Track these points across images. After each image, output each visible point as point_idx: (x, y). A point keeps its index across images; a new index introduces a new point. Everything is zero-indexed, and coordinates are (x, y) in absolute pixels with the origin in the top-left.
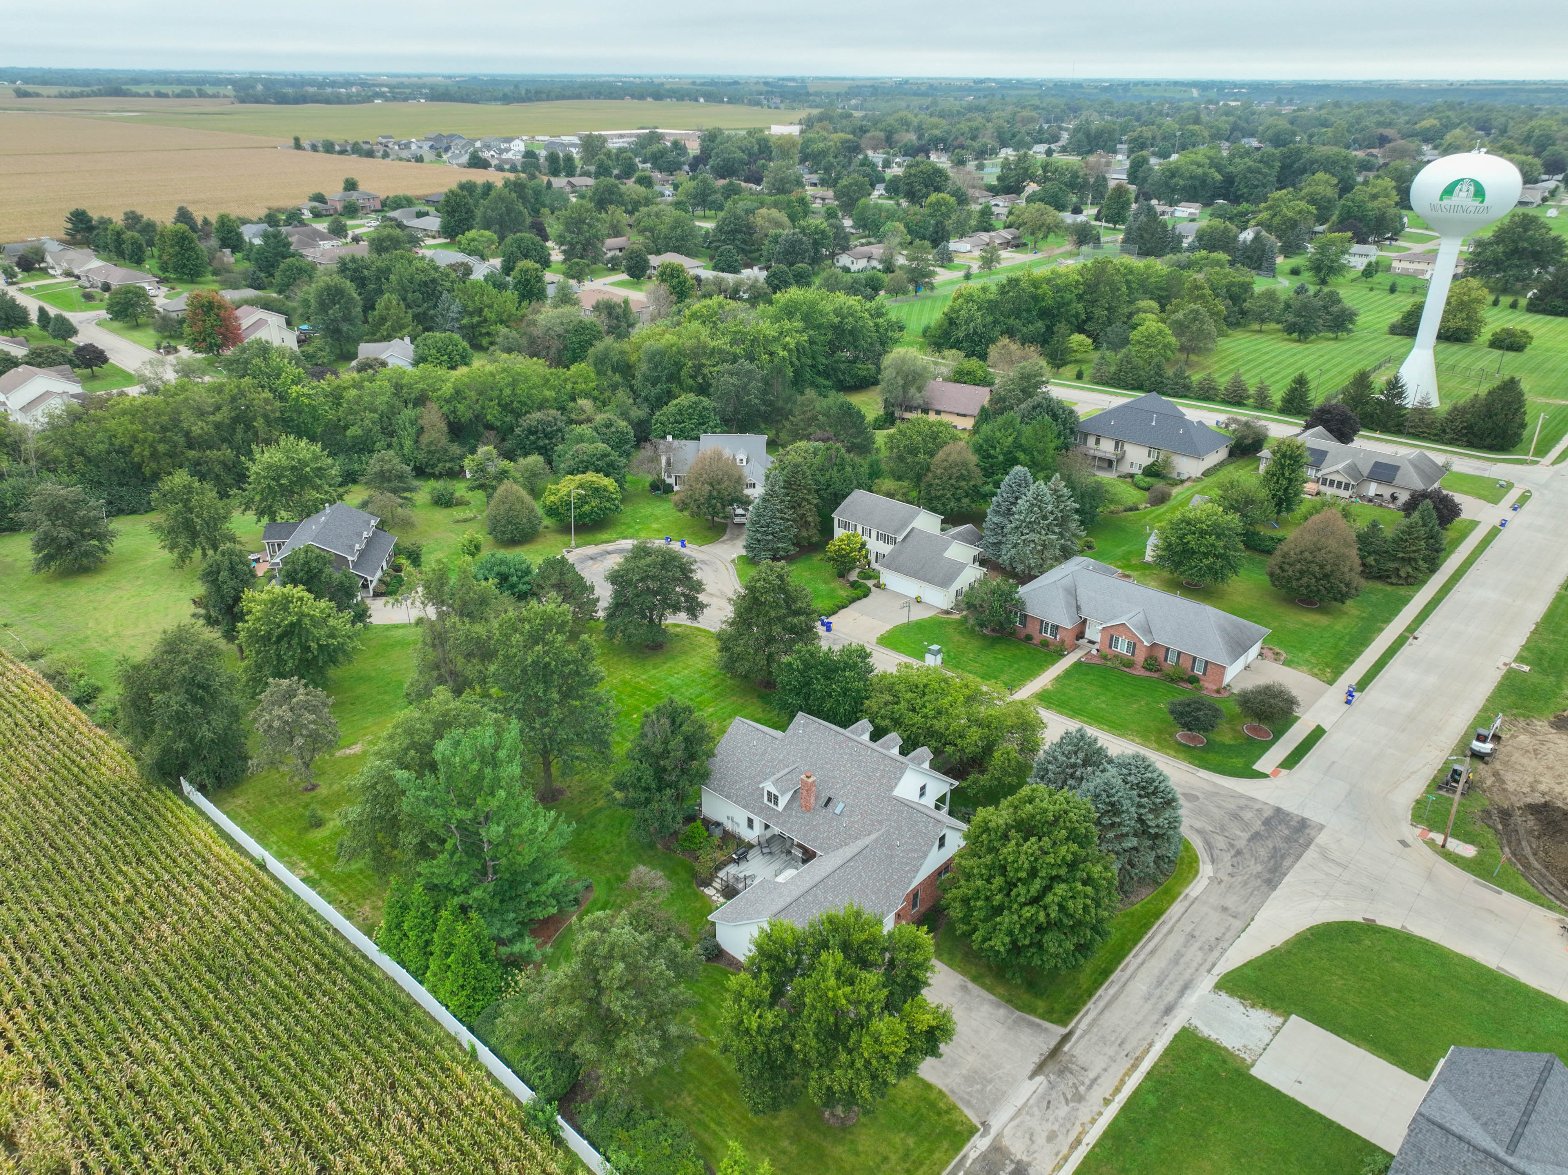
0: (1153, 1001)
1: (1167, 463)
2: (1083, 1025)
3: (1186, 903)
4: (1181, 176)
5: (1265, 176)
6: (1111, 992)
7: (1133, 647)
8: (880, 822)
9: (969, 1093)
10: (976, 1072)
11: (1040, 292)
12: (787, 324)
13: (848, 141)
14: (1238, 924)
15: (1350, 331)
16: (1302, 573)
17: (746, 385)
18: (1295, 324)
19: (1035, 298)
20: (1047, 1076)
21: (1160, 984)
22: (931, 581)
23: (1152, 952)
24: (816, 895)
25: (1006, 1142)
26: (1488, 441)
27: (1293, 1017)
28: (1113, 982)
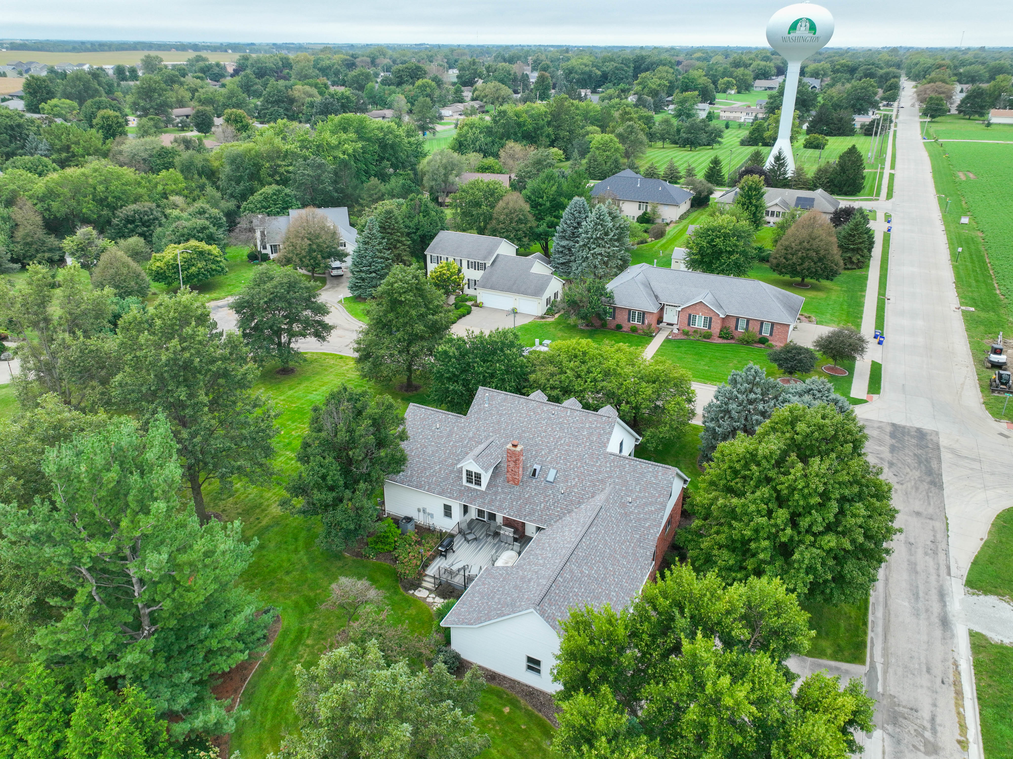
0: (923, 616)
1: (654, 212)
2: (879, 659)
4: (576, 72)
5: (626, 72)
6: (880, 613)
7: (709, 322)
8: (603, 481)
11: (521, 119)
12: (344, 136)
13: (346, 60)
14: (939, 525)
15: (720, 143)
16: (803, 259)
17: (319, 176)
18: (688, 139)
19: (519, 125)
20: (883, 728)
21: (917, 596)
22: (525, 293)
24: (571, 571)
26: (845, 189)
28: (873, 604)
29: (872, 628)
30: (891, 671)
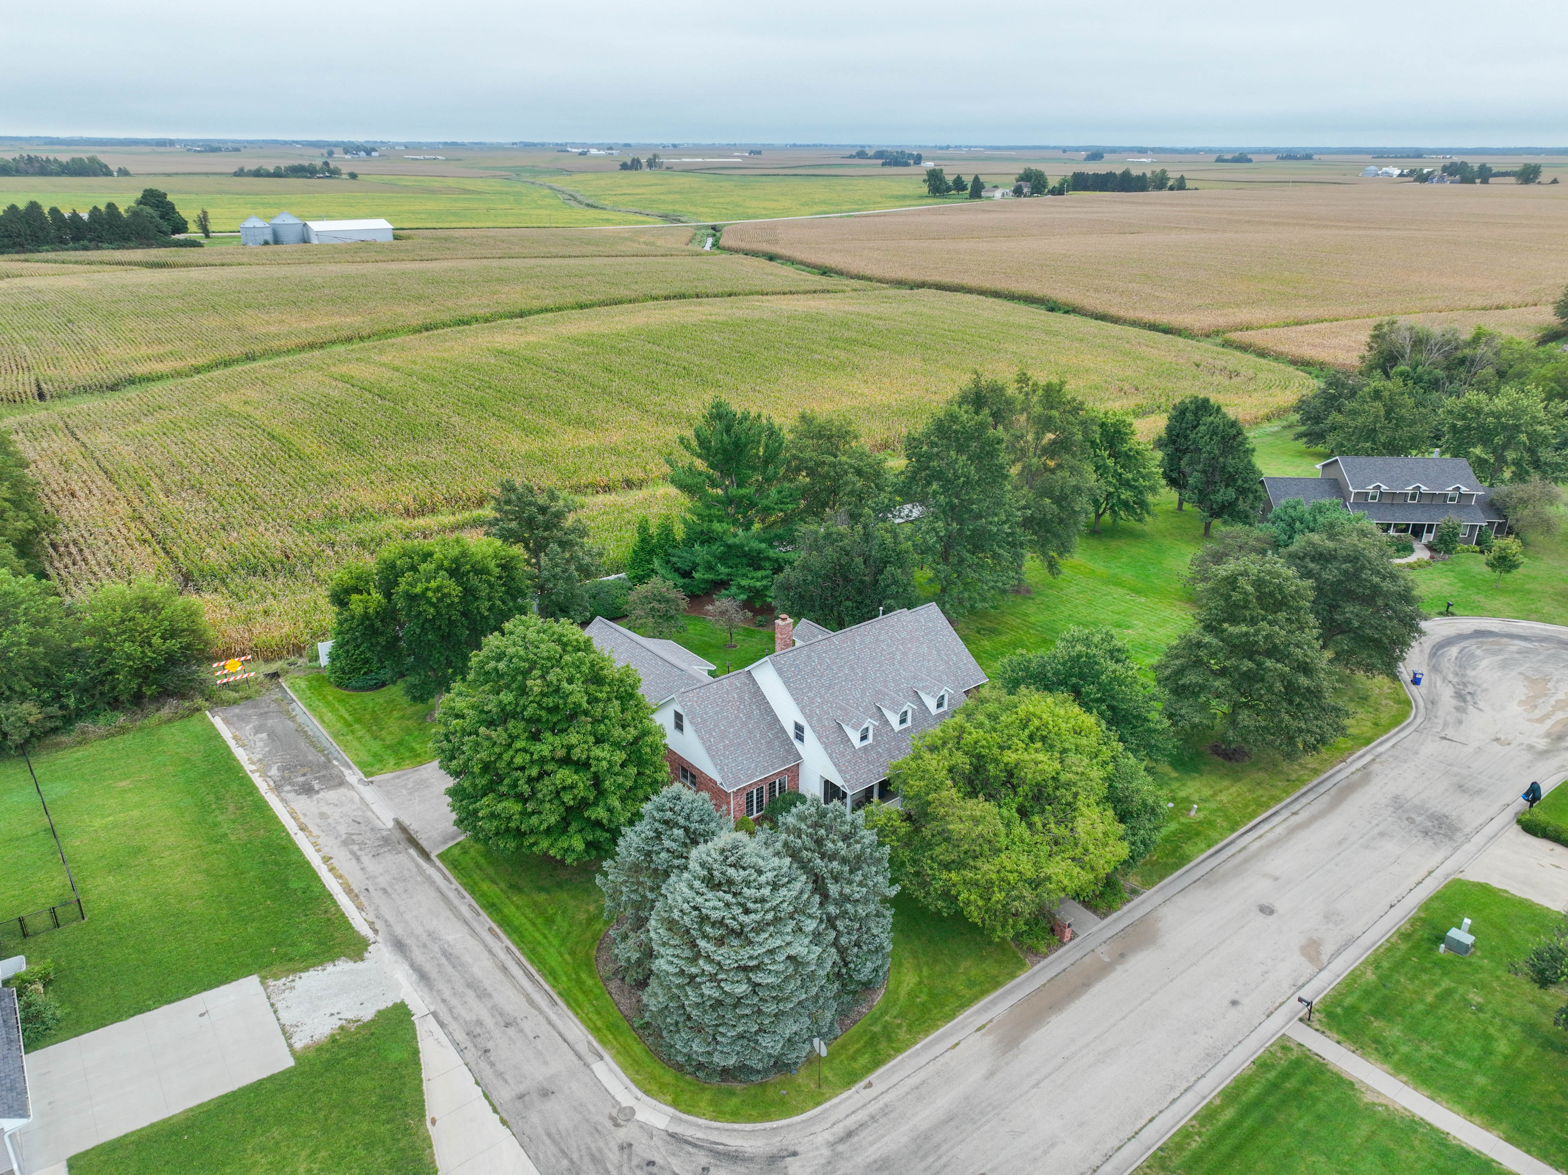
0: (424, 937)
2: (430, 871)
3: (583, 1048)
9: (407, 779)
21: (446, 955)
23: (504, 969)
27: (290, 1062)
28: (479, 914)
29: (459, 892)
30: (415, 870)
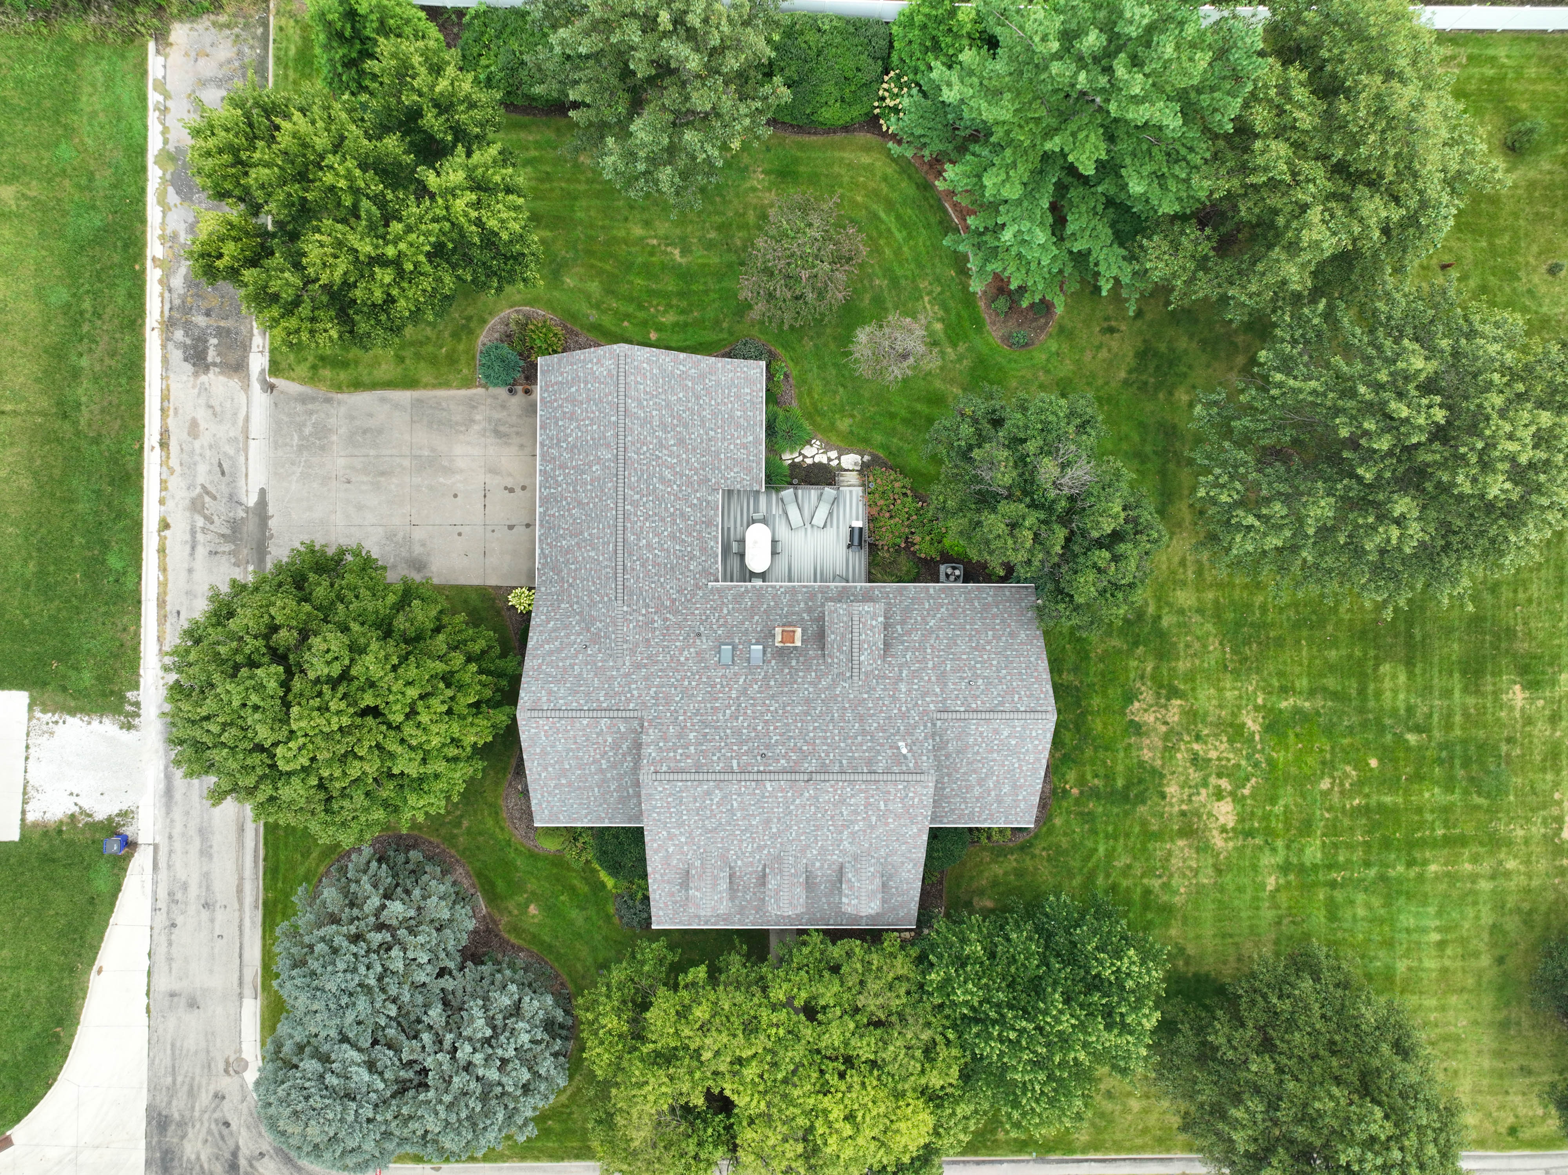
3: (249, 975)
9: (311, 413)
10: (322, 448)
20: (247, 510)
25: (234, 383)
